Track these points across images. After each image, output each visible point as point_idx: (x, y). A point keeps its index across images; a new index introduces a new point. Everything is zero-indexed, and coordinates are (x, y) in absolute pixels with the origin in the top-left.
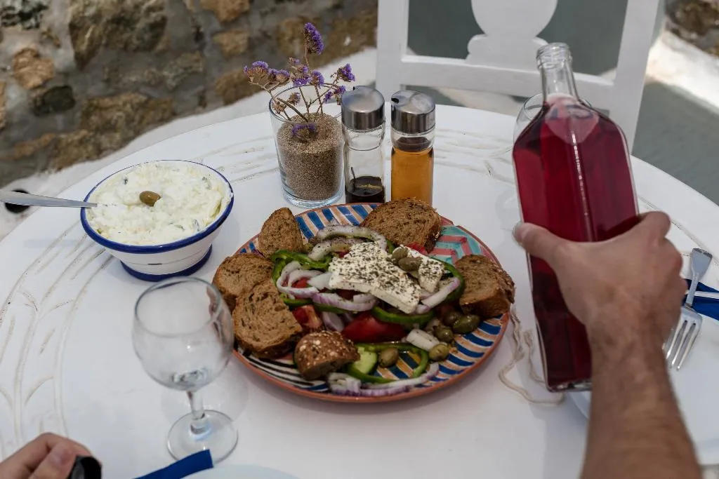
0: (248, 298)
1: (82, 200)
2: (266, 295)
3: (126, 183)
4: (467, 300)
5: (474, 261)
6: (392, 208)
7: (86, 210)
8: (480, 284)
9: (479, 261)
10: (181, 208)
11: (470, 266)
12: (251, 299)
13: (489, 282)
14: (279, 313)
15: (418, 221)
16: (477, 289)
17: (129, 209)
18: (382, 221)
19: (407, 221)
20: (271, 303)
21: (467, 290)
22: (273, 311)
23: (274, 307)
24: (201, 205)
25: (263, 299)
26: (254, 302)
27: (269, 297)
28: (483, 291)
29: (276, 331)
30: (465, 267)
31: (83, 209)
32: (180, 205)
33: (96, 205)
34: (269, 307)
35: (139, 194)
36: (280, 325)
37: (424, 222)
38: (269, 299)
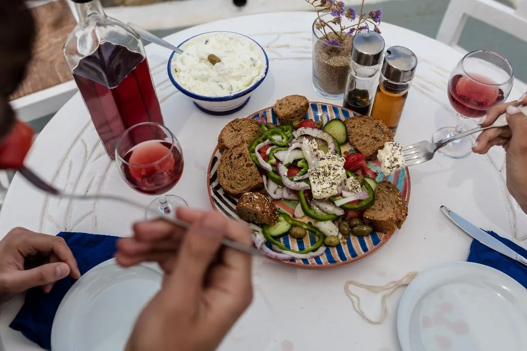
0: (228, 157)
1: (177, 46)
2: (241, 155)
3: (206, 43)
4: (369, 215)
5: (389, 188)
6: (364, 121)
7: (175, 53)
8: (383, 207)
9: (391, 189)
10: (226, 74)
11: (385, 190)
12: (230, 158)
13: (389, 209)
14: (248, 168)
15: (375, 138)
16: (379, 210)
17: (200, 62)
18: (354, 127)
19: (368, 134)
20: (243, 161)
21: (373, 207)
22: (245, 167)
23: (245, 164)
24: (241, 76)
25: (238, 157)
26: (233, 160)
27: (243, 157)
28: (381, 214)
29: (246, 181)
30: (381, 189)
31: (174, 52)
32: (227, 72)
33: (182, 51)
34: (242, 164)
35: (208, 55)
36: (248, 177)
37: (378, 141)
38: (242, 158)
